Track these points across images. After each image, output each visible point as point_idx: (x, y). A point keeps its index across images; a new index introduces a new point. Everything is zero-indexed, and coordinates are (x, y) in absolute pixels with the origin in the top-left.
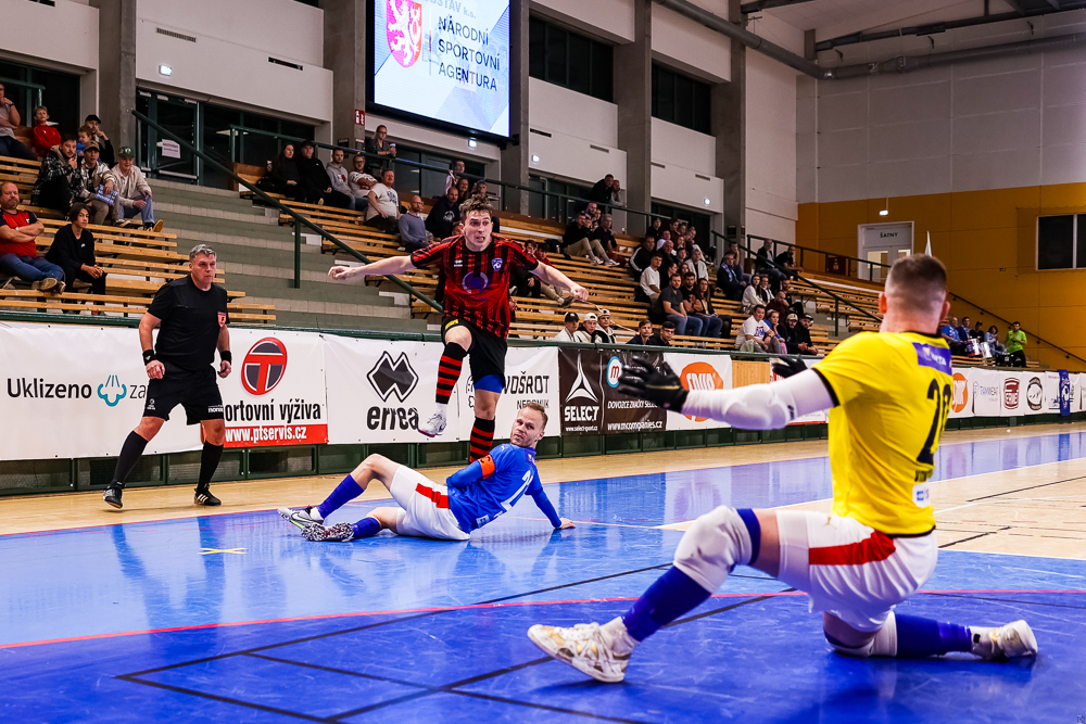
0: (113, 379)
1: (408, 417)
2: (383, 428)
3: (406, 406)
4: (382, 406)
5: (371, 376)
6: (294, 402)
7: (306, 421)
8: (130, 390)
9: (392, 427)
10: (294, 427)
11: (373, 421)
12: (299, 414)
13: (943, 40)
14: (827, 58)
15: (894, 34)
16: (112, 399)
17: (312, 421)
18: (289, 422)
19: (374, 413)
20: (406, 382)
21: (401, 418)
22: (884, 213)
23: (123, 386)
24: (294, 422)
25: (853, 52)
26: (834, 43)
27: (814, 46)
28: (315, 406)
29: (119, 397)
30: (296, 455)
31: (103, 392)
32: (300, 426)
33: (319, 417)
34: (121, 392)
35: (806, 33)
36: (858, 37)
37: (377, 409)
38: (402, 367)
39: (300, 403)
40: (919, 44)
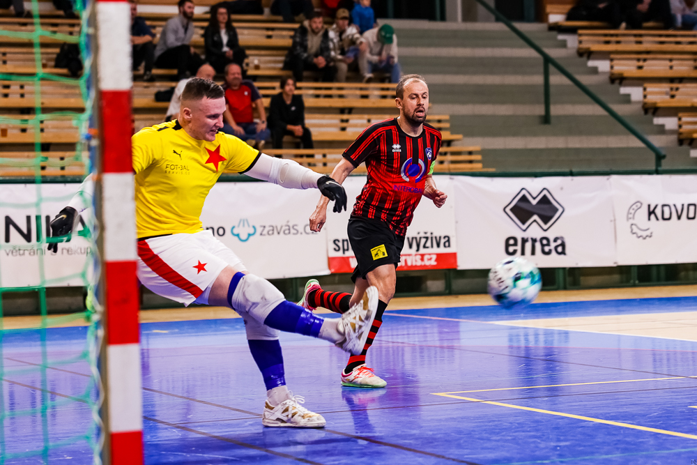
0: (244, 222)
1: (553, 245)
2: (523, 253)
3: (551, 234)
4: (520, 235)
5: (508, 210)
6: (422, 235)
7: (436, 250)
8: (259, 230)
9: (533, 253)
10: (422, 256)
11: (511, 249)
12: (429, 244)
16: (244, 236)
17: (442, 250)
18: (418, 250)
19: (512, 242)
20: (548, 214)
21: (543, 245)
23: (254, 227)
24: (422, 251)
28: (445, 237)
29: (250, 235)
30: (435, 279)
31: (236, 231)
32: (430, 254)
33: (449, 246)
34: (252, 231)
37: (515, 239)
38: (545, 200)
39: (429, 235)
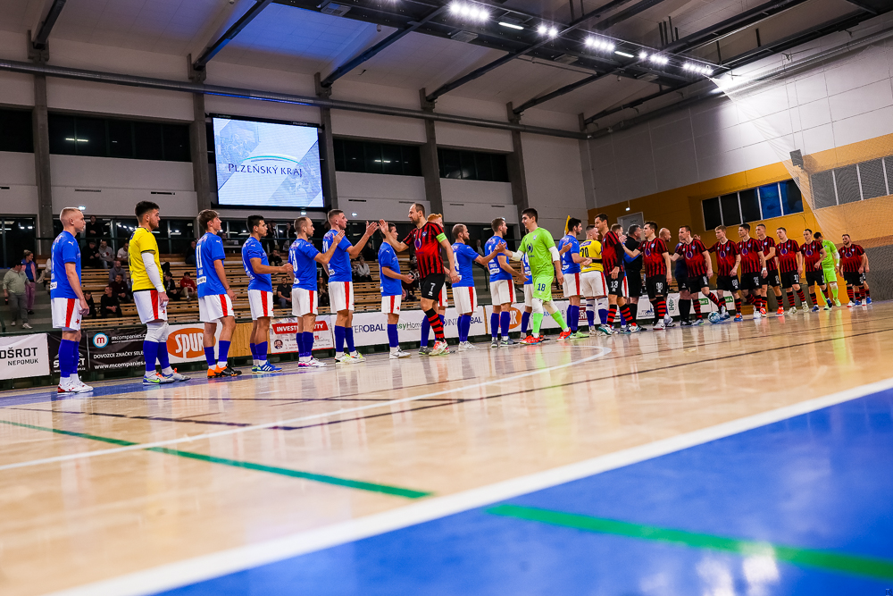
13: (642, 108)
14: (591, 127)
15: (619, 109)
22: (628, 209)
25: (603, 122)
26: (593, 118)
27: (585, 123)
35: (579, 115)
36: (604, 113)
40: (630, 112)
